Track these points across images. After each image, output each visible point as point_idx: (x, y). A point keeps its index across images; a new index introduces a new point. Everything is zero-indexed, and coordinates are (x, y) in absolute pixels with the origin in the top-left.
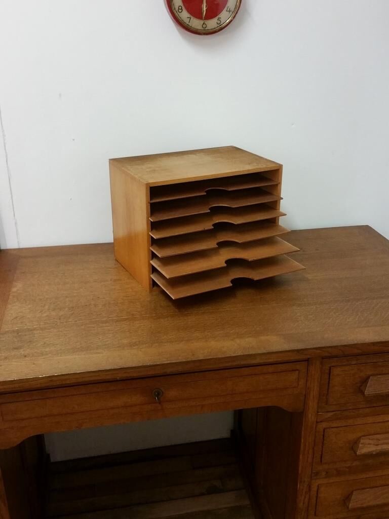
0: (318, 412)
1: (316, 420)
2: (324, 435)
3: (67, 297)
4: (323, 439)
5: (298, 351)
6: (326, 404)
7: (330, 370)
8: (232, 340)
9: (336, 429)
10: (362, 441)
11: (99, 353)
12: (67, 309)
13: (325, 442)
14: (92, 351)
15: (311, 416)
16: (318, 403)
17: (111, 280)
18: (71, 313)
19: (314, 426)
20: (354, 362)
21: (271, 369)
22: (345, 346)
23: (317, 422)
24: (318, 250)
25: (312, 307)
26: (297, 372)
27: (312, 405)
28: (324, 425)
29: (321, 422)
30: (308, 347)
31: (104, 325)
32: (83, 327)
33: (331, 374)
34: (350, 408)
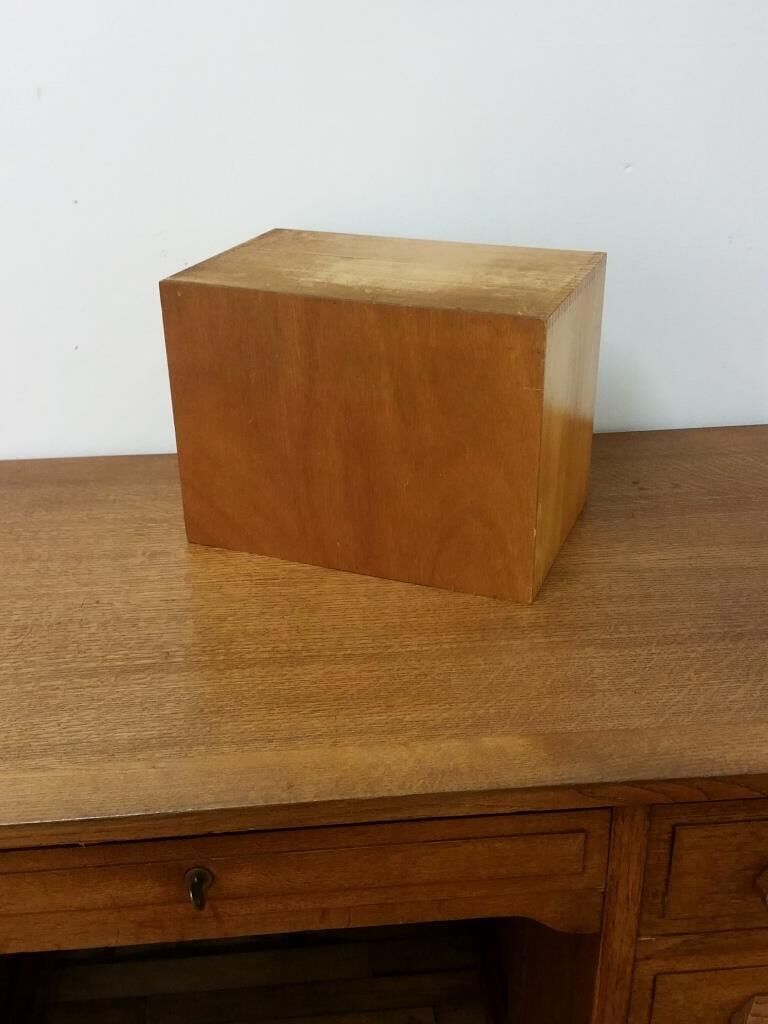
0: (638, 935)
1: (632, 954)
2: (654, 990)
3: (21, 597)
4: (653, 997)
5: (579, 788)
6: (663, 916)
7: (673, 832)
8: (405, 744)
9: (685, 976)
10: (755, 1008)
11: (43, 769)
12: (8, 631)
13: (656, 1006)
14: (27, 762)
15: (619, 946)
16: (640, 915)
17: (144, 554)
18: (14, 642)
19: (629, 970)
20: (741, 816)
21: (507, 826)
22: (713, 778)
23: (635, 960)
24: (677, 486)
25: (638, 651)
26: (582, 836)
27: (624, 918)
28: (657, 965)
29: (648, 958)
30: (607, 780)
31: (86, 681)
32: (29, 687)
33: (676, 845)
34: (728, 927)
